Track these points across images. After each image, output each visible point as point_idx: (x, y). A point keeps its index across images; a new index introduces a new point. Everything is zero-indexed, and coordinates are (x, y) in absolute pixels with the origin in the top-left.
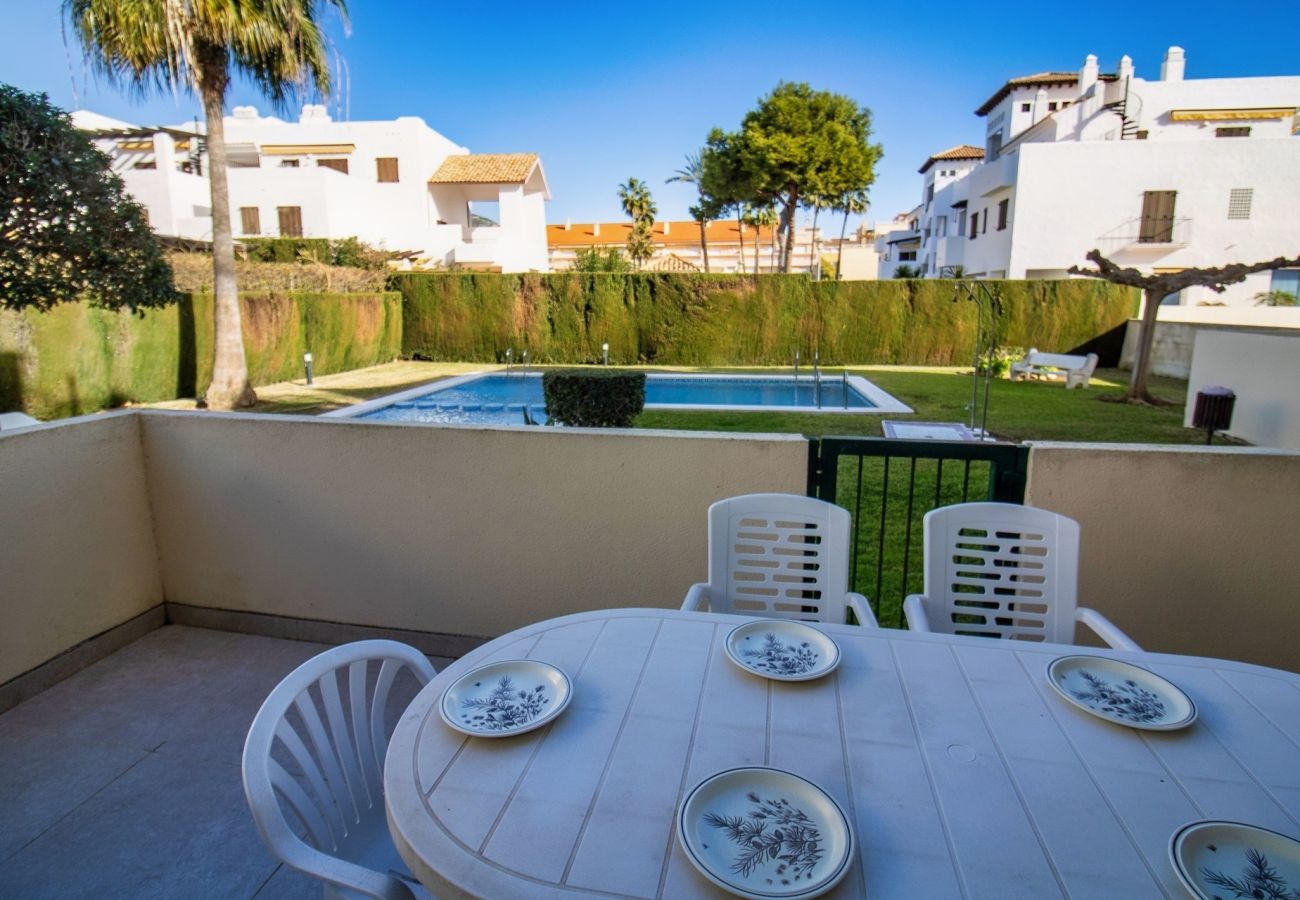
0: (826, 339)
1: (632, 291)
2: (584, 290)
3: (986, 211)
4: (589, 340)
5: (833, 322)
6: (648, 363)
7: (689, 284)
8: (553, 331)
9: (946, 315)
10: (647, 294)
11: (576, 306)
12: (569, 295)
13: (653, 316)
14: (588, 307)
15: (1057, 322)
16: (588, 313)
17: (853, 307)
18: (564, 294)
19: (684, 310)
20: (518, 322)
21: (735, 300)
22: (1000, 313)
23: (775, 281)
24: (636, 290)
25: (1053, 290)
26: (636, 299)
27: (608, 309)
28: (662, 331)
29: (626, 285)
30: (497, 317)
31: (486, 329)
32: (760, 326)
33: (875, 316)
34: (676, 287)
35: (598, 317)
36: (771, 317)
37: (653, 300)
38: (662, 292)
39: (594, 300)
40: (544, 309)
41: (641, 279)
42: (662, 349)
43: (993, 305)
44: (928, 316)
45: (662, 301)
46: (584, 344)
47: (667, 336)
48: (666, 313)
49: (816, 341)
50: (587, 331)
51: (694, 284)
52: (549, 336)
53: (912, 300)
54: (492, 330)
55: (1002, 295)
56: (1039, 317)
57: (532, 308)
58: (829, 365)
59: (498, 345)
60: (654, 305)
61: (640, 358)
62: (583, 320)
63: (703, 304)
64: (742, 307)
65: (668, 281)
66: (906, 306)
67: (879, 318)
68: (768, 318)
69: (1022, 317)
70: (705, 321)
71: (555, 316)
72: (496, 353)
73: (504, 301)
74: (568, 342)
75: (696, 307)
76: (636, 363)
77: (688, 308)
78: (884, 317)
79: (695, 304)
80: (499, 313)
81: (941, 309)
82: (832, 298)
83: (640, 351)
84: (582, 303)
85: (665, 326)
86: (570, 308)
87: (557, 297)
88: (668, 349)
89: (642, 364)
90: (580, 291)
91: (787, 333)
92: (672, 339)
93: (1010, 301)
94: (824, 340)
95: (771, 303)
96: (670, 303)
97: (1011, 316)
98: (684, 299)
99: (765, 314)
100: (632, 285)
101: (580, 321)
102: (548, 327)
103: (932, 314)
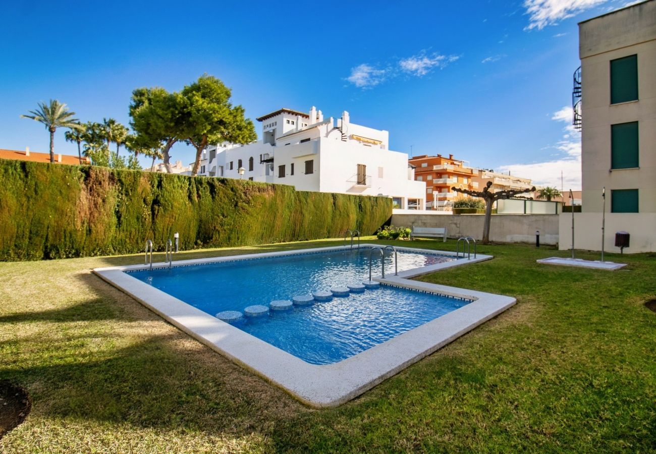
0: (303, 224)
1: (195, 189)
2: (153, 187)
3: (293, 165)
4: (154, 230)
5: (307, 215)
6: (203, 247)
7: (241, 187)
8: (119, 223)
9: (346, 212)
10: (208, 193)
11: (145, 201)
12: (139, 190)
13: (212, 210)
14: (156, 202)
15: (378, 215)
16: (156, 207)
17: (315, 207)
18: (134, 189)
19: (236, 205)
20: (83, 214)
21: (265, 199)
22: (362, 211)
23: (283, 189)
24: (198, 190)
25: (376, 201)
26: (199, 196)
27: (175, 204)
28: (219, 221)
29: (190, 185)
30: (56, 209)
31: (37, 223)
32: (275, 217)
33: (322, 212)
34: (232, 189)
35: (165, 210)
36: (280, 212)
37: (213, 198)
38: (221, 192)
39: (163, 196)
40: (112, 201)
41: (203, 182)
42: (217, 236)
43: (359, 206)
44: (340, 212)
45: (221, 199)
46: (149, 233)
47: (222, 225)
48: (223, 208)
49: (298, 226)
50: (153, 222)
51: (244, 188)
52: (114, 228)
53: (334, 204)
54: (46, 223)
55: (362, 202)
56: (373, 213)
57: (100, 201)
58: (302, 240)
59: (50, 238)
60: (213, 201)
61: (196, 243)
62: (150, 212)
63: (248, 202)
64: (268, 205)
65: (225, 184)
66: (332, 207)
67: (324, 213)
68: (278, 212)
69: (369, 213)
70: (248, 214)
71: (123, 209)
72: (46, 247)
73: (67, 191)
74: (133, 233)
75: (244, 204)
76: (193, 248)
77: (239, 204)
78: (326, 212)
79: (243, 202)
80: (58, 204)
81: (345, 209)
82: (306, 201)
83: (198, 238)
84: (150, 198)
85: (221, 217)
86: (138, 202)
87: (127, 191)
88: (221, 235)
89: (198, 248)
90: (149, 187)
91: (286, 221)
92: (226, 227)
93: (365, 205)
94: (302, 226)
95: (280, 203)
96: (226, 201)
97: (365, 213)
98: (237, 198)
99: (277, 210)
100: (194, 186)
101: (147, 212)
102: (114, 220)
103: (342, 211)
